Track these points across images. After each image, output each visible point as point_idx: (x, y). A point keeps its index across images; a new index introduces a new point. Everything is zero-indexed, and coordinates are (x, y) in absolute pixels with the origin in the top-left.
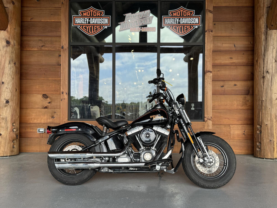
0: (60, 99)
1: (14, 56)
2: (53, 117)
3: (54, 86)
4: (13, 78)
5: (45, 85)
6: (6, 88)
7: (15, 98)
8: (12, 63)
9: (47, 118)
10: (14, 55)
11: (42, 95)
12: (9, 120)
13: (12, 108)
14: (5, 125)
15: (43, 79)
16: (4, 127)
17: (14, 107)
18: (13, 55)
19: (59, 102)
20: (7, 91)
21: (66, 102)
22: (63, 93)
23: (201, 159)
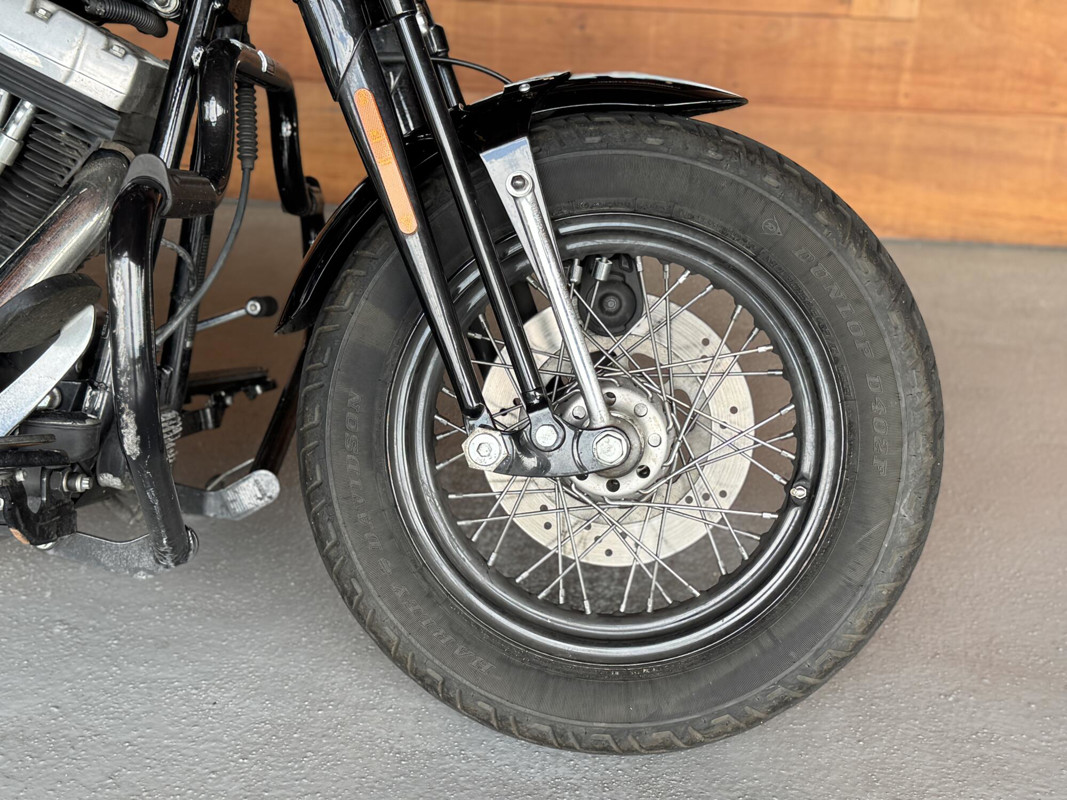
23: (483, 426)
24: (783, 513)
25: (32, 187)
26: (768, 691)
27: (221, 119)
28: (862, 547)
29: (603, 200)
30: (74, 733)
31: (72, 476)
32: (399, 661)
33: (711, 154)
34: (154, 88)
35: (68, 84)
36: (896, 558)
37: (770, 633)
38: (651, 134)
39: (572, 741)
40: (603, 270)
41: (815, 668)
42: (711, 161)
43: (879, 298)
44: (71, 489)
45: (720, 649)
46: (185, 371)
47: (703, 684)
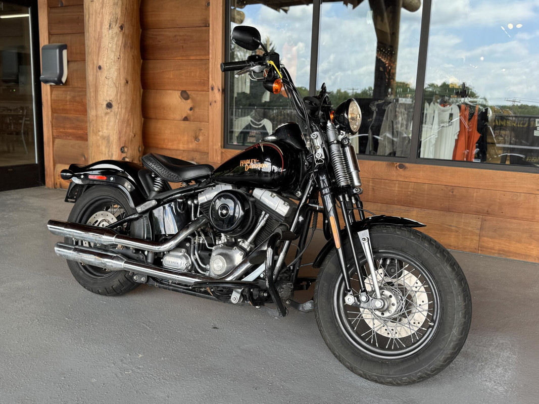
0: (209, 101)
1: (119, 11)
2: (196, 138)
3: (198, 72)
4: (119, 57)
5: (183, 71)
6: (106, 77)
7: (124, 98)
8: (115, 25)
9: (187, 140)
10: (120, 9)
11: (180, 92)
12: (115, 141)
13: (118, 117)
14: (107, 150)
15: (181, 58)
16: (105, 154)
17: (122, 116)
18: (117, 9)
19: (206, 108)
20: (108, 83)
21: (218, 108)
22: (212, 89)
23: (351, 294)
24: (428, 329)
25: (267, 231)
26: (416, 373)
27: (302, 221)
28: (443, 340)
29: (385, 245)
30: (260, 353)
31: (264, 293)
32: (330, 349)
33: (412, 237)
34: (292, 214)
35: (276, 211)
36: (452, 344)
37: (418, 358)
38: (398, 231)
39: (368, 377)
40: (388, 262)
41: (429, 369)
42: (412, 239)
43: (451, 277)
44: (263, 295)
45: (406, 360)
46: (297, 274)
47: (400, 368)
